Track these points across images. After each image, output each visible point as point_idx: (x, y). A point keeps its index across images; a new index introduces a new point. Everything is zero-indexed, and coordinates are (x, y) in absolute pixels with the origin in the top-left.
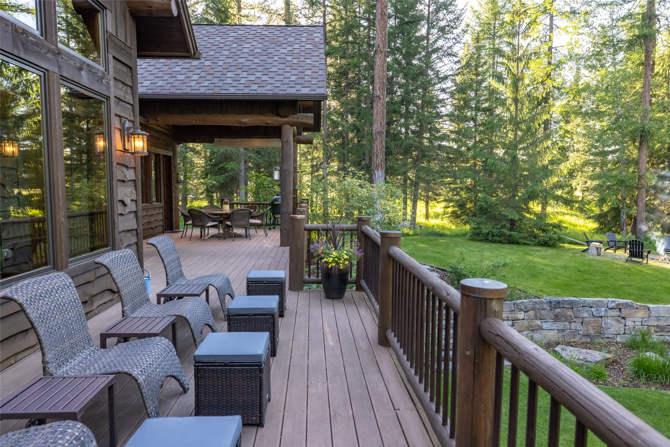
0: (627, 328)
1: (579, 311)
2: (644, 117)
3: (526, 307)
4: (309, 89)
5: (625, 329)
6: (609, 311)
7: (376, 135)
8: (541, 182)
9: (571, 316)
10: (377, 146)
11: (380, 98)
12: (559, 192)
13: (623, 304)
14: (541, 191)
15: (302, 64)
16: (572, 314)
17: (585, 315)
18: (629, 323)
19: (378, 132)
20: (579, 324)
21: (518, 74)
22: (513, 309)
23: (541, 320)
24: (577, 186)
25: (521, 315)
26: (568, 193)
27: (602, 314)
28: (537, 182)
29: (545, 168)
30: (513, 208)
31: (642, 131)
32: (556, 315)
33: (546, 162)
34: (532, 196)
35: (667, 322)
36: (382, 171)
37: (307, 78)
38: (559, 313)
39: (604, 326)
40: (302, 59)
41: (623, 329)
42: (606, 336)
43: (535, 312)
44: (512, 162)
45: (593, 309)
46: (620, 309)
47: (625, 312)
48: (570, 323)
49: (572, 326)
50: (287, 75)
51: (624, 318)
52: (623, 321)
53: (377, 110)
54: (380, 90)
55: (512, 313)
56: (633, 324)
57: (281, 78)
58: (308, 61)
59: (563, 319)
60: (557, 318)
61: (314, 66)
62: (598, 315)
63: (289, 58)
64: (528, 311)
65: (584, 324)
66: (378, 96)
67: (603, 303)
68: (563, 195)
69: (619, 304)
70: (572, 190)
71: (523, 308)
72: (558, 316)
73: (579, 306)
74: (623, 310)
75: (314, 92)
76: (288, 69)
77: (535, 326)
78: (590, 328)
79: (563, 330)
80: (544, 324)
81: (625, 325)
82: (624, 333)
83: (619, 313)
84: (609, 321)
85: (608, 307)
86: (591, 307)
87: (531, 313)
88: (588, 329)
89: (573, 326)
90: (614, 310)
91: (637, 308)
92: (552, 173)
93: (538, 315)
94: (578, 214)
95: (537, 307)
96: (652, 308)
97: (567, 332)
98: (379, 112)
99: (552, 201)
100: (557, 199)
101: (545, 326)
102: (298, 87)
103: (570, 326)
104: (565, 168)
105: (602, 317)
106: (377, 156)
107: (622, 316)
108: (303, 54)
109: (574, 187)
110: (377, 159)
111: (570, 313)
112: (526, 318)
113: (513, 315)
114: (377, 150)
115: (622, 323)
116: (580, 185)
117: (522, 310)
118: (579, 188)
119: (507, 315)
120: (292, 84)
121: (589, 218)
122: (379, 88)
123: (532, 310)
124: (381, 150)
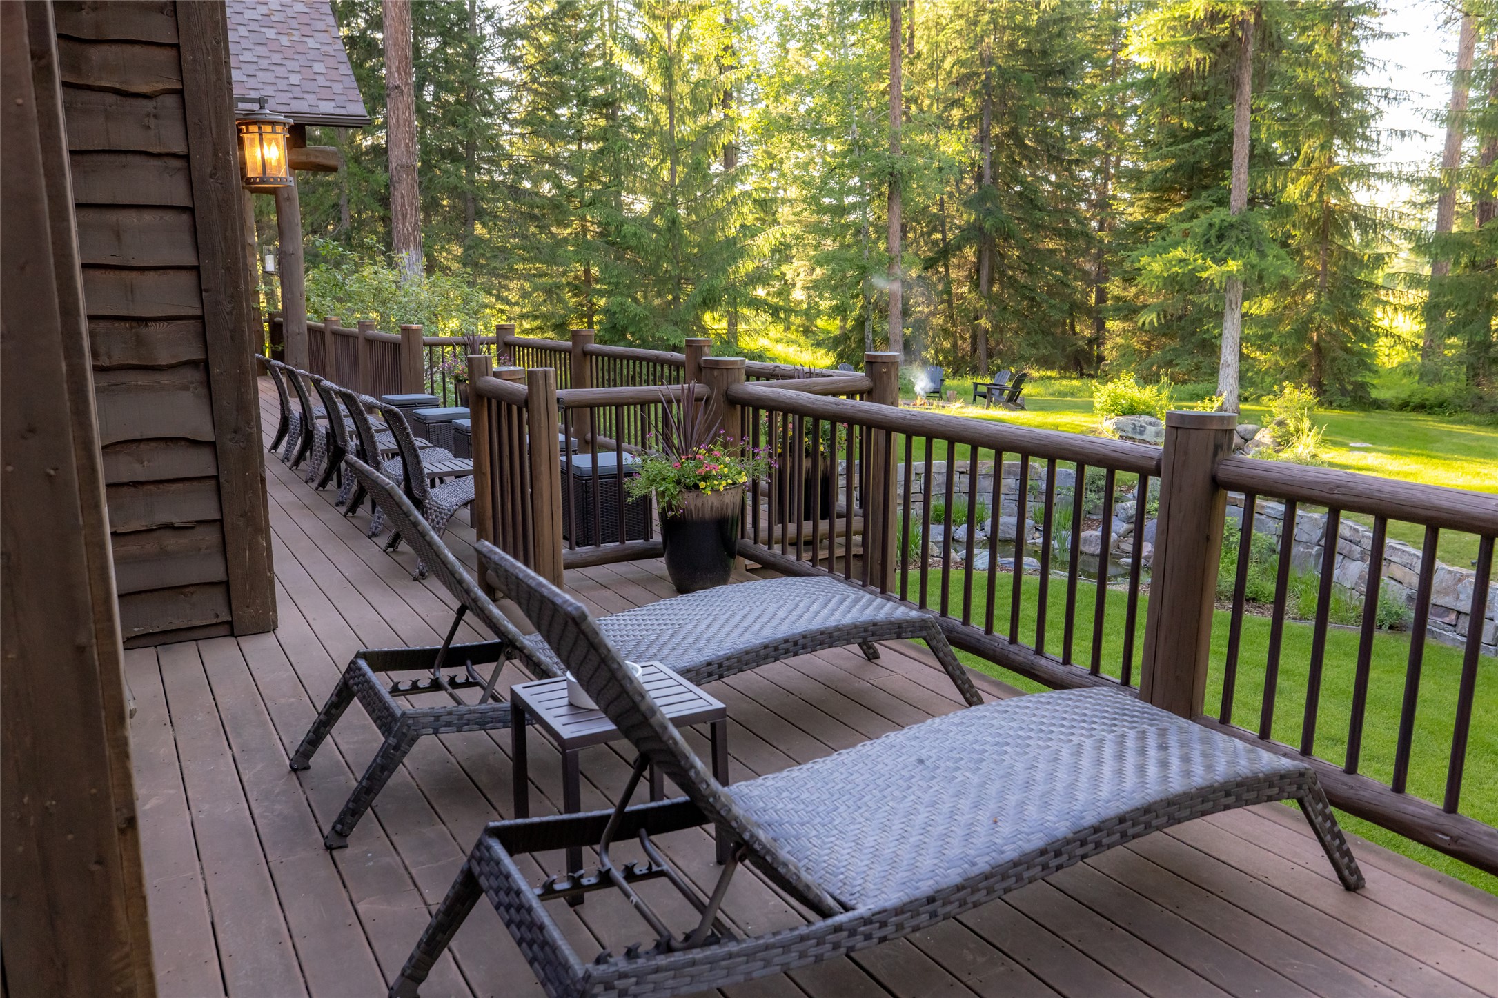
2: (894, 145)
4: (332, 104)
7: (398, 172)
8: (725, 271)
10: (403, 196)
11: (402, 92)
12: (760, 292)
14: (726, 290)
15: (300, 48)
19: (403, 167)
21: (670, 48)
24: (797, 279)
26: (779, 294)
28: (717, 271)
29: (731, 242)
30: (676, 324)
31: (891, 174)
33: (731, 232)
34: (709, 302)
36: (416, 250)
37: (321, 81)
40: (296, 36)
44: (669, 230)
50: (280, 71)
53: (398, 118)
54: (399, 74)
57: (269, 77)
58: (311, 43)
61: (326, 54)
63: (271, 33)
66: (397, 87)
68: (770, 299)
70: (787, 288)
75: (343, 112)
76: (276, 58)
92: (743, 253)
94: (802, 339)
98: (401, 122)
99: (747, 312)
100: (756, 304)
102: (311, 99)
104: (764, 242)
106: (404, 217)
108: (294, 23)
109: (790, 281)
110: (404, 224)
114: (403, 205)
116: (802, 275)
118: (799, 284)
120: (297, 92)
121: (818, 345)
122: (398, 68)
124: (411, 205)
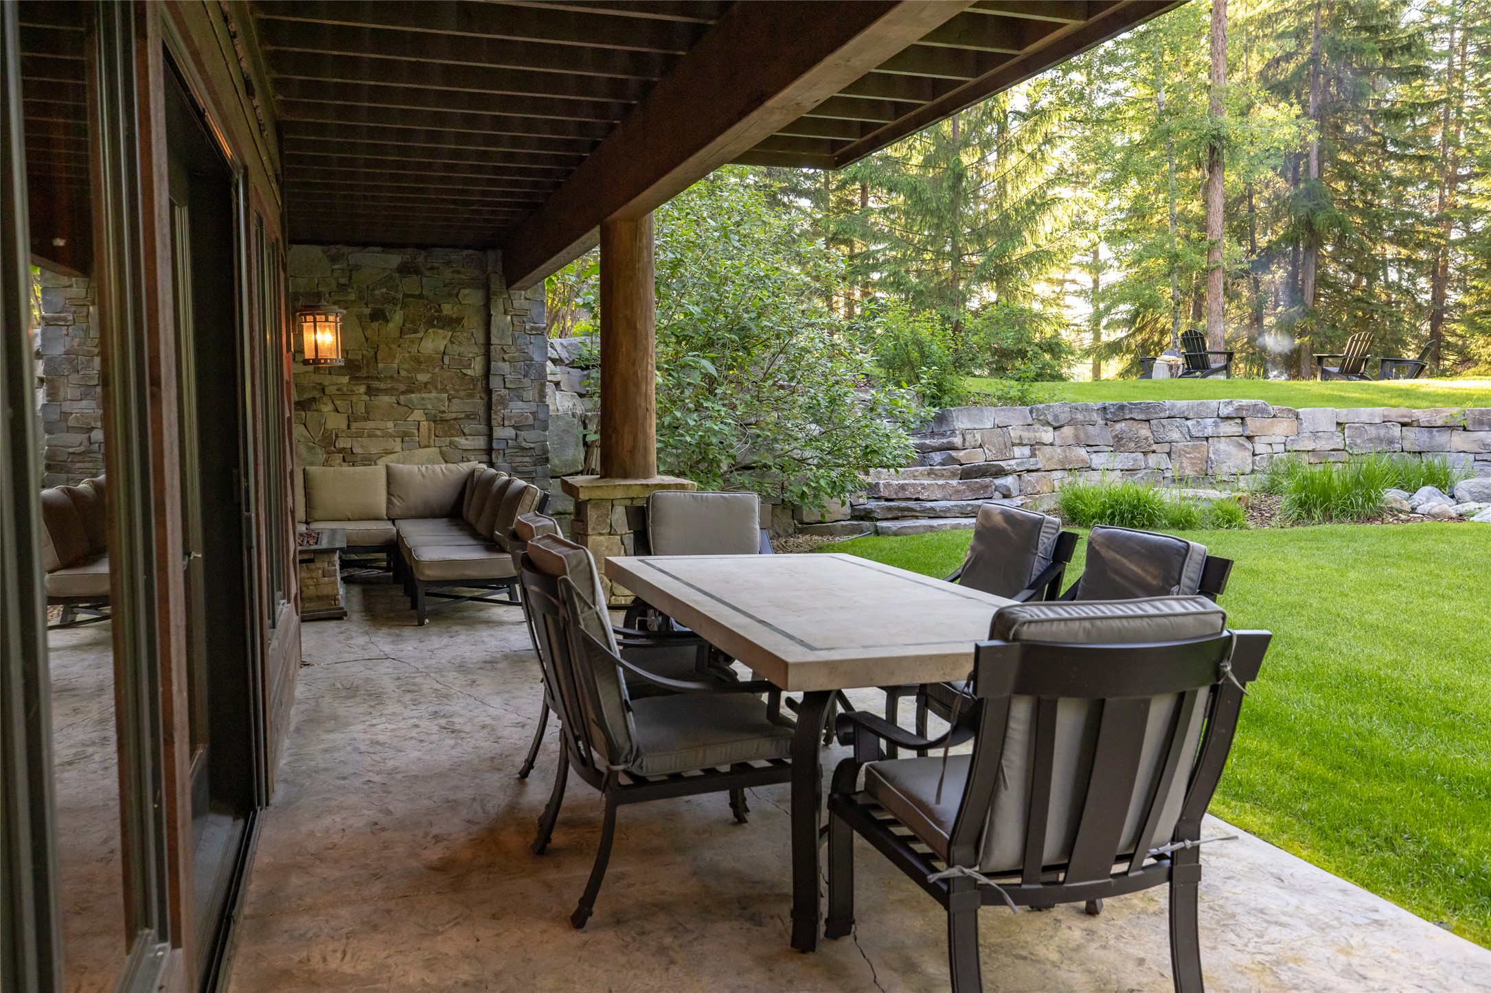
0: (1257, 458)
1: (1163, 426)
3: (1056, 417)
5: (1254, 463)
6: (1222, 425)
9: (1146, 439)
13: (1248, 408)
16: (1148, 434)
17: (1175, 435)
18: (1260, 448)
20: (1165, 456)
22: (1030, 421)
23: (1089, 449)
25: (1047, 435)
27: (1209, 431)
32: (1117, 436)
35: (1331, 442)
38: (1123, 432)
39: (1213, 458)
41: (1250, 461)
42: (1219, 478)
43: (1076, 429)
45: (1189, 423)
46: (1242, 419)
47: (1253, 425)
48: (1145, 453)
49: (1150, 461)
51: (1249, 438)
52: (1249, 445)
55: (1028, 430)
56: (1269, 449)
59: (1132, 445)
60: (1119, 444)
62: (1200, 435)
64: (1060, 427)
65: (1173, 456)
67: (1208, 408)
69: (1240, 408)
71: (1050, 418)
72: (1122, 439)
73: (1162, 415)
74: (1248, 420)
77: (1077, 461)
78: (1186, 463)
79: (1132, 471)
80: (1094, 456)
81: (1254, 455)
82: (1253, 471)
83: (1241, 429)
84: (1223, 445)
85: (1218, 416)
86: (1187, 419)
87: (1067, 431)
88: (1181, 467)
89: (1152, 460)
90: (1232, 422)
91: (1274, 416)
93: (1082, 435)
95: (1080, 417)
96: (1303, 413)
97: (1139, 475)
101: (1097, 460)
103: (1146, 461)
105: (1207, 438)
107: (1247, 433)
111: (1144, 431)
112: (1057, 442)
113: (1032, 435)
115: (1247, 449)
117: (1049, 424)
119: (1019, 433)
123: (1068, 424)
